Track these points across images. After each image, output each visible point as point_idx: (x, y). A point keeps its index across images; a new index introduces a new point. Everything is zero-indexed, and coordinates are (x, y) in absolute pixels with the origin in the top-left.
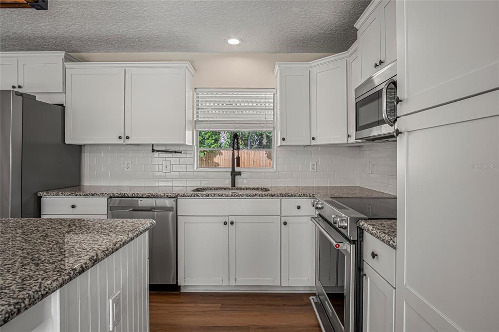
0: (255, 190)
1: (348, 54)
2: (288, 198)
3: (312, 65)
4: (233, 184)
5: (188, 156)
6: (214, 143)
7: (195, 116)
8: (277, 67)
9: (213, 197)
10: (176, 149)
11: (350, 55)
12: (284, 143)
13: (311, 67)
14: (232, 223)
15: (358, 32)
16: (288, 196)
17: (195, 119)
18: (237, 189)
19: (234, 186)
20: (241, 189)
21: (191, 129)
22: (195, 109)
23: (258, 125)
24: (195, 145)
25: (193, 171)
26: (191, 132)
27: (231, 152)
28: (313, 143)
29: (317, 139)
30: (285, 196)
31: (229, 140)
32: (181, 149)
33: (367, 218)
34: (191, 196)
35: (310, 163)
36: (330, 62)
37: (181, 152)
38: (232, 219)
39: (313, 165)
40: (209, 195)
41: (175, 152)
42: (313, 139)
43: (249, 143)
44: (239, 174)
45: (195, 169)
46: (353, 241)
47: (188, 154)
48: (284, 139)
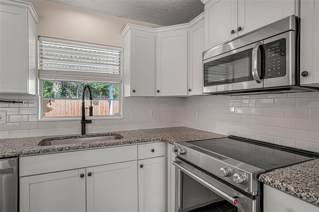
0: (106, 135)
1: (188, 26)
2: (144, 143)
3: (157, 31)
4: (84, 132)
5: (30, 105)
6: (47, 92)
7: (39, 65)
8: (128, 27)
9: (68, 151)
10: (15, 98)
11: (190, 27)
12: (134, 95)
13: (156, 33)
14: (90, 175)
15: (205, 6)
16: (144, 142)
17: (39, 68)
18: (88, 136)
19: (85, 134)
20: (92, 136)
21: (35, 79)
22: (39, 58)
23: (107, 78)
24: (39, 94)
25: (37, 120)
26: (34, 81)
27: (81, 101)
28: (158, 95)
29: (161, 91)
30: (142, 142)
31: (61, 90)
32: (21, 98)
33: (264, 171)
34: (39, 153)
35: (150, 110)
36: (172, 30)
37: (22, 102)
38: (89, 170)
39: (153, 112)
40: (62, 149)
41: (14, 102)
42: (158, 91)
43: (78, 93)
44: (90, 122)
45: (39, 119)
46: (254, 196)
47: (30, 103)
48: (134, 91)
